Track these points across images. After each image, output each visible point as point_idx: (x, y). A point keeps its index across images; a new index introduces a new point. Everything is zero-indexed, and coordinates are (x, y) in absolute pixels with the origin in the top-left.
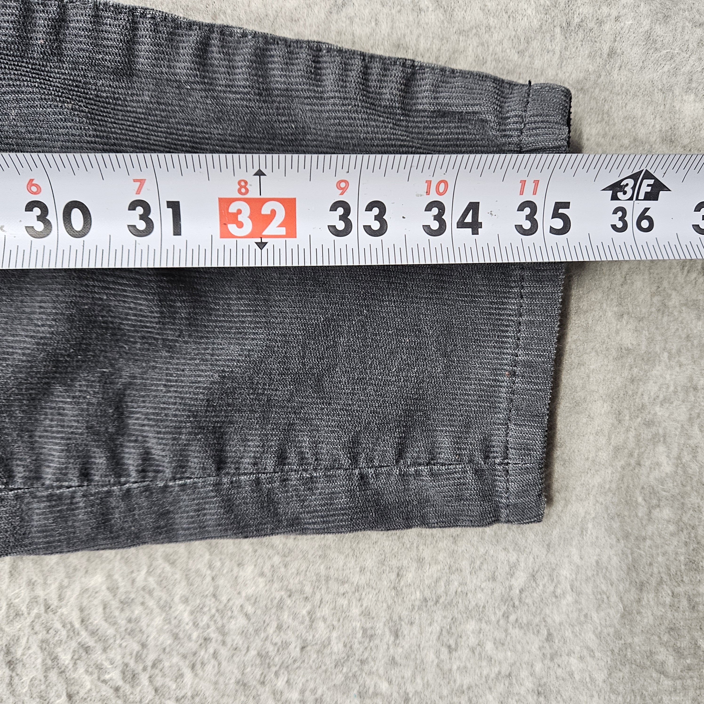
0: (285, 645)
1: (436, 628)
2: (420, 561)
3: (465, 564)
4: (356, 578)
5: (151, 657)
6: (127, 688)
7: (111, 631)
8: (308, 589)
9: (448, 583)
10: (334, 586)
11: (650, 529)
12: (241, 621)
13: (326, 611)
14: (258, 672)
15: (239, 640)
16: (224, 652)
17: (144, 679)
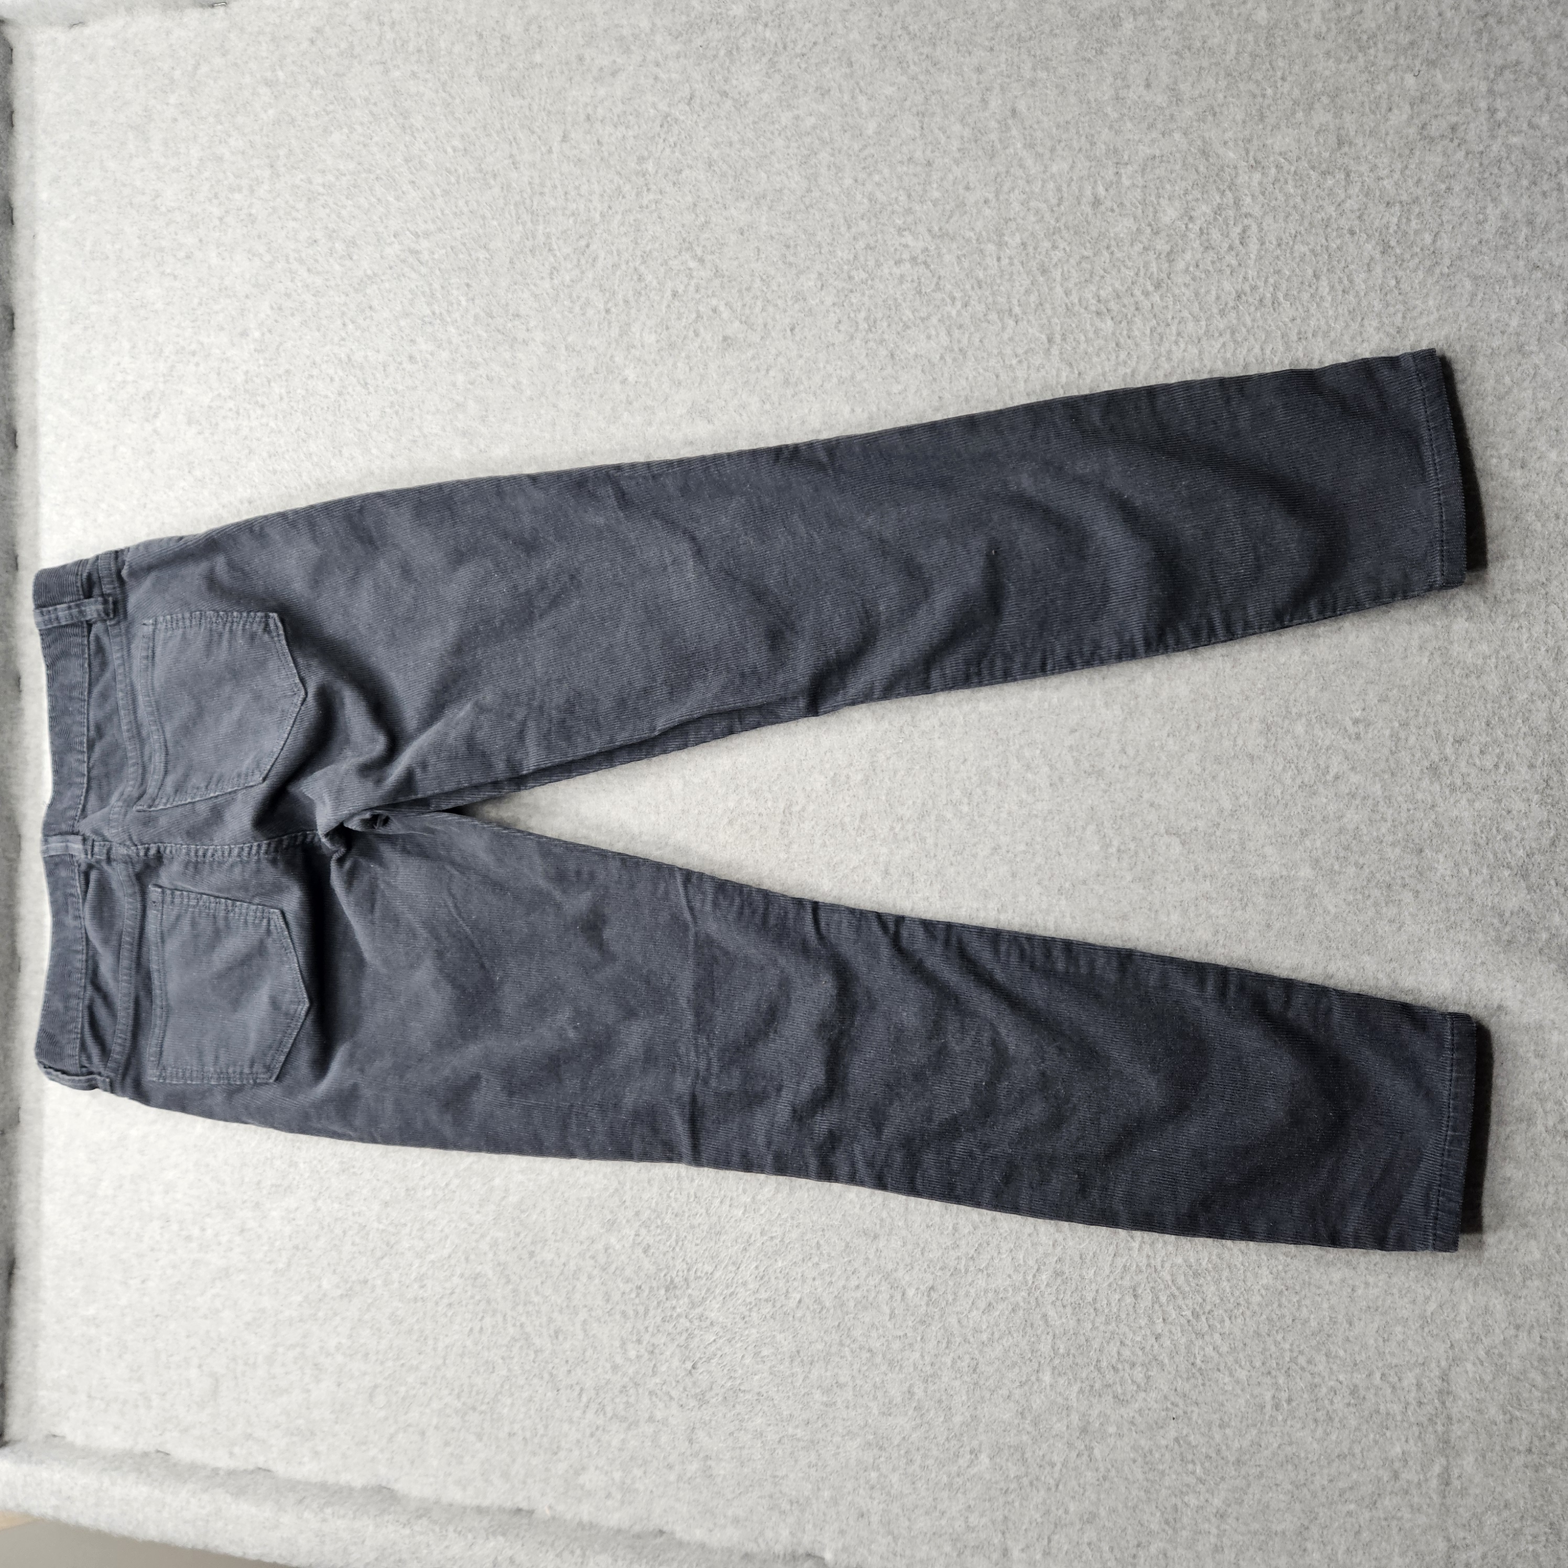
0: (1283, 1316)
1: (1376, 1325)
2: (1367, 1284)
3: (1395, 1291)
4: (1327, 1287)
5: (1208, 1308)
6: (1194, 1322)
7: (1187, 1289)
8: (1298, 1288)
9: (1384, 1300)
10: (1313, 1289)
11: (1525, 1292)
12: (1259, 1298)
13: (1308, 1302)
14: (1267, 1327)
15: (1256, 1308)
16: (1248, 1313)
17: (1203, 1318)
